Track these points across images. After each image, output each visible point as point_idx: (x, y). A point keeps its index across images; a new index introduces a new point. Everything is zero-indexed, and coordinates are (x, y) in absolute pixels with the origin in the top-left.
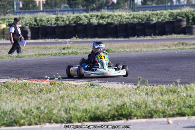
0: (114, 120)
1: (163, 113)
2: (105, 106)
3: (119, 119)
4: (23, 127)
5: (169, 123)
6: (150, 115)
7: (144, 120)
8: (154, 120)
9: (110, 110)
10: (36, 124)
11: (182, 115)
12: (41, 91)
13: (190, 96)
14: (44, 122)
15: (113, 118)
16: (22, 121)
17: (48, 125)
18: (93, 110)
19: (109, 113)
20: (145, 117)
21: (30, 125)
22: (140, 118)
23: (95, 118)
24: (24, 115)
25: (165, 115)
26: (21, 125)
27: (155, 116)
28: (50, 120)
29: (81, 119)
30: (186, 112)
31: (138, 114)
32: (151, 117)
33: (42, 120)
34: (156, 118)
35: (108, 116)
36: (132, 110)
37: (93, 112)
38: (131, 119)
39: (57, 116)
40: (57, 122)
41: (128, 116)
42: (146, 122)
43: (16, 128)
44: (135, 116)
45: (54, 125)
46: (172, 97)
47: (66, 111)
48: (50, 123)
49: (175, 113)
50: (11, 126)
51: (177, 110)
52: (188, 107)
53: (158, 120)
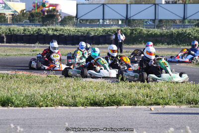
0: (108, 106)
1: (144, 102)
2: (100, 95)
3: (112, 105)
4: (42, 108)
5: (151, 110)
6: (134, 103)
7: (130, 107)
8: (137, 107)
9: (105, 99)
10: (51, 106)
11: (158, 104)
12: (43, 81)
13: (162, 91)
14: (56, 104)
15: (108, 104)
16: (41, 103)
17: (60, 107)
19: (104, 101)
20: (130, 105)
21: (47, 106)
22: (127, 105)
23: (95, 104)
24: (42, 99)
25: (144, 103)
26: (40, 107)
28: (62, 103)
29: (84, 104)
30: (160, 102)
31: (126, 102)
32: (135, 105)
34: (139, 105)
35: (103, 103)
36: (121, 99)
37: (93, 99)
38: (120, 105)
39: (66, 101)
40: (66, 106)
41: (118, 103)
42: (131, 108)
43: (37, 108)
44: (123, 104)
45: (64, 108)
46: (147, 91)
47: (74, 97)
48: (61, 105)
49: (152, 102)
50: (33, 106)
51: (154, 100)
52: (161, 99)
53: (140, 107)
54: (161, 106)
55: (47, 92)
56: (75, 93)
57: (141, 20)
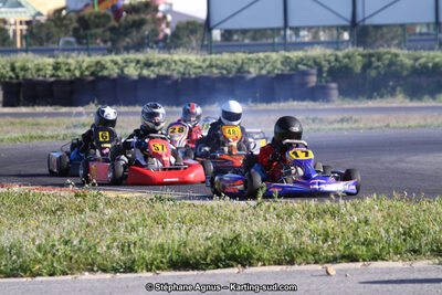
0: (218, 267)
1: (315, 254)
3: (227, 266)
4: (39, 279)
5: (328, 274)
6: (288, 258)
7: (278, 268)
8: (296, 267)
9: (209, 248)
10: (64, 273)
11: (353, 258)
13: (366, 222)
14: (78, 269)
15: (217, 263)
16: (37, 267)
17: (87, 275)
18: (176, 248)
19: (207, 254)
20: (279, 263)
21: (52, 274)
22: (269, 264)
24: (40, 255)
26: (34, 275)
27: (298, 260)
28: (92, 265)
29: (152, 264)
30: (359, 252)
31: (265, 255)
32: (291, 262)
33: (76, 266)
34: (300, 264)
35: (205, 259)
36: (254, 248)
37: (178, 252)
38: (251, 265)
39: (104, 259)
40: (105, 271)
41: (245, 260)
42: (282, 271)
43: (25, 279)
44: (258, 260)
45: (100, 276)
46: (330, 223)
47: (125, 248)
48: (91, 270)
49: (338, 255)
50: (15, 276)
51: (341, 248)
52: (363, 244)
53: (304, 267)
54: (359, 265)
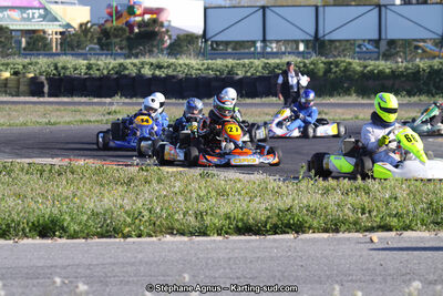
0: (276, 233)
1: (355, 223)
2: (259, 210)
3: (284, 232)
4: (129, 239)
5: (372, 241)
6: (334, 227)
7: (326, 235)
8: (340, 235)
9: (269, 217)
10: (150, 235)
11: (387, 228)
13: (396, 198)
14: (161, 232)
15: (275, 230)
16: (127, 230)
17: (168, 238)
18: (240, 216)
19: (266, 223)
20: (326, 231)
21: (140, 236)
22: (319, 232)
23: (246, 229)
24: (129, 220)
25: (356, 226)
26: (125, 237)
27: (342, 229)
28: (173, 229)
29: (221, 229)
30: (393, 224)
31: (315, 224)
32: (337, 231)
33: (159, 229)
34: (344, 232)
35: (265, 227)
36: (306, 218)
37: (242, 220)
38: (304, 232)
39: (182, 224)
40: (183, 234)
41: (299, 228)
42: (328, 239)
43: (117, 240)
44: (309, 228)
45: (179, 238)
46: (365, 199)
47: (199, 215)
48: (172, 234)
49: (375, 225)
50: (110, 237)
51: (378, 219)
52: (395, 216)
53: (347, 235)
54: (393, 234)
55: (140, 205)
56: (203, 207)
57: (347, 41)
